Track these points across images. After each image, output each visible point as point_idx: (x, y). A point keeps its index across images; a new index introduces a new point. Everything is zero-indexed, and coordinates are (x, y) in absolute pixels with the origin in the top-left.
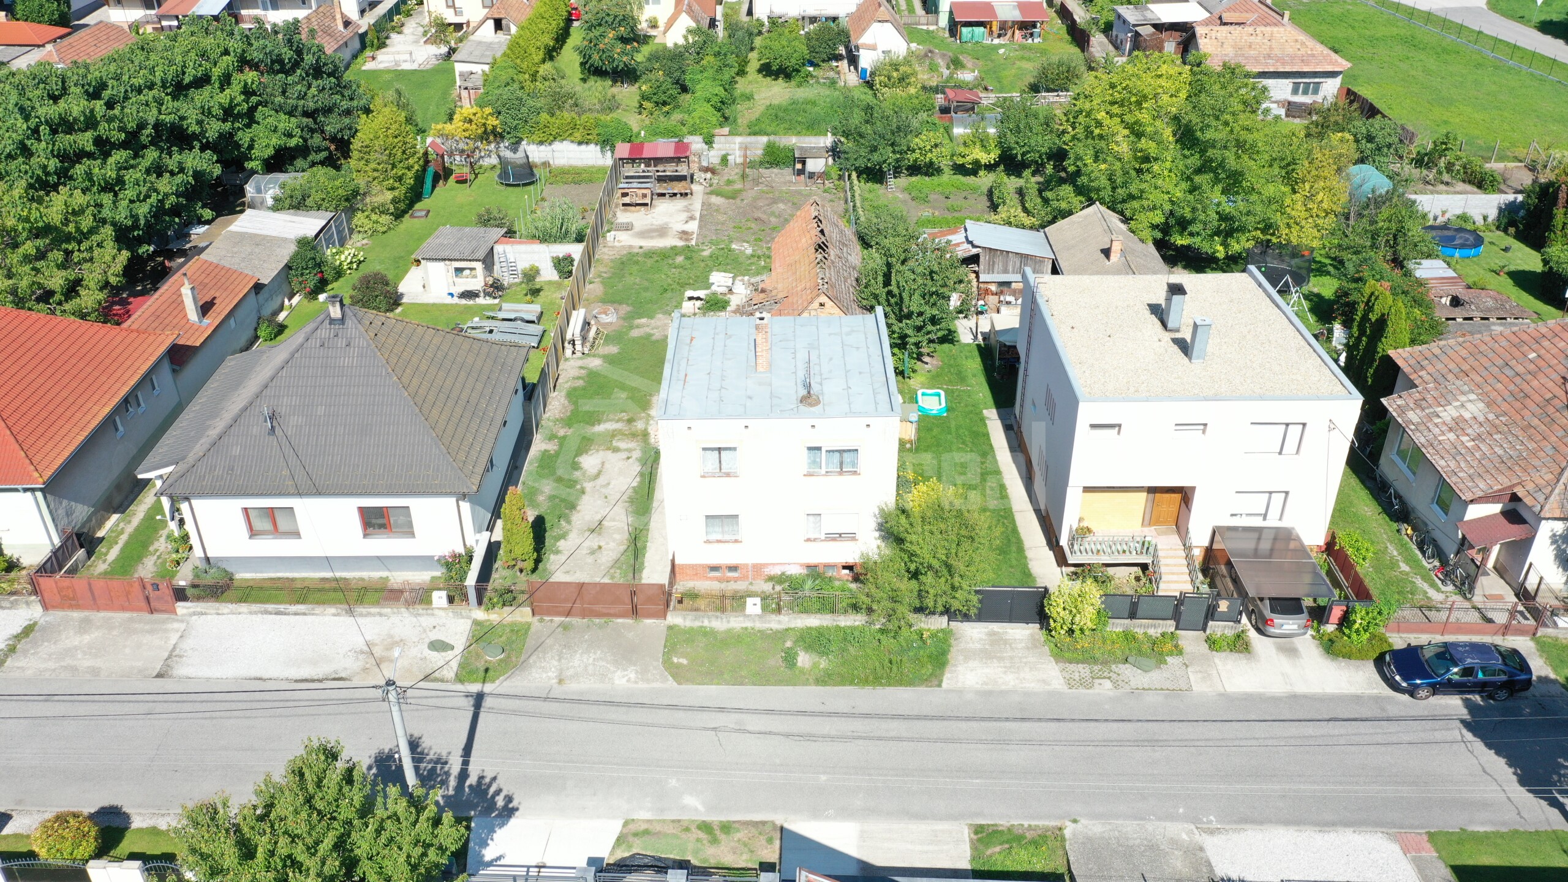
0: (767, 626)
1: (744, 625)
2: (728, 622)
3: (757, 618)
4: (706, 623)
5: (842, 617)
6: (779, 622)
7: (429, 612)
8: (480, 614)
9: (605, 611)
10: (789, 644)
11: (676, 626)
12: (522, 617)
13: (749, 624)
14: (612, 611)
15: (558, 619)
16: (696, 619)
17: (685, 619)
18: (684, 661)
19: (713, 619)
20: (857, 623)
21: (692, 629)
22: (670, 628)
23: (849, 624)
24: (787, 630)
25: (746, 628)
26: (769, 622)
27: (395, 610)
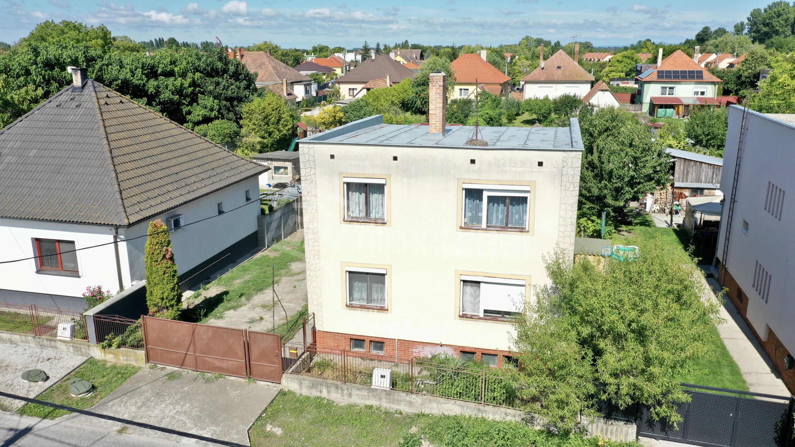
0: (394, 407)
1: (369, 403)
2: (350, 395)
3: (383, 395)
4: (325, 394)
5: (489, 408)
6: (410, 403)
7: (53, 343)
8: (97, 352)
9: (218, 363)
10: (414, 430)
11: (290, 392)
12: (136, 360)
13: (373, 402)
14: (225, 365)
15: (170, 369)
16: (313, 386)
17: (301, 385)
18: (278, 431)
19: (333, 389)
20: (508, 418)
21: (308, 398)
22: (282, 393)
23: (498, 418)
24: (419, 415)
25: (371, 407)
26: (398, 402)
27: (23, 338)
